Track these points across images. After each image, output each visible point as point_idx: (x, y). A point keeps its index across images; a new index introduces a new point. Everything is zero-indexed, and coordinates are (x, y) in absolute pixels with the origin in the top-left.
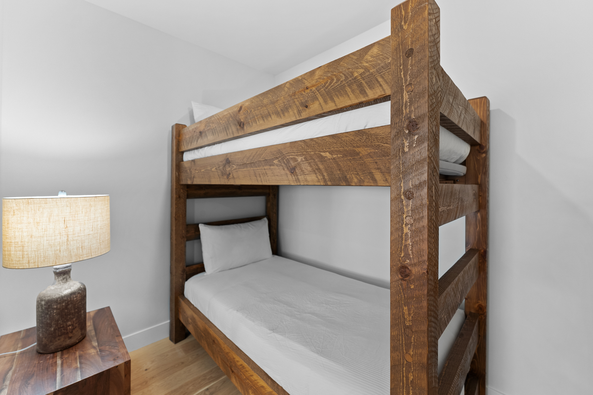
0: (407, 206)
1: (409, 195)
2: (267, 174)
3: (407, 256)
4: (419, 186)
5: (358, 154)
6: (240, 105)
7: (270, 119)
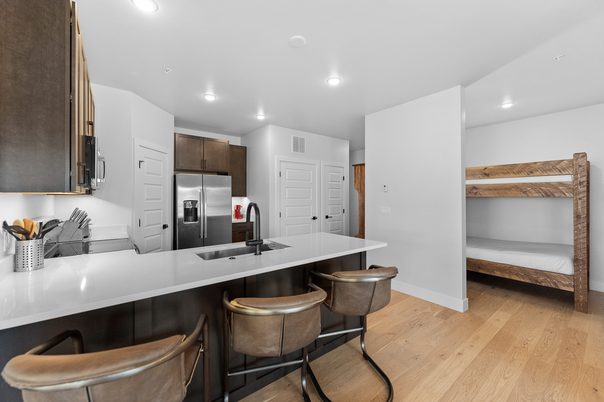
0: (579, 202)
1: (580, 199)
2: (507, 193)
3: (580, 213)
4: (584, 197)
5: (559, 188)
6: (486, 167)
7: (509, 174)
